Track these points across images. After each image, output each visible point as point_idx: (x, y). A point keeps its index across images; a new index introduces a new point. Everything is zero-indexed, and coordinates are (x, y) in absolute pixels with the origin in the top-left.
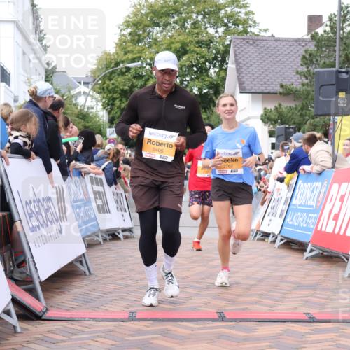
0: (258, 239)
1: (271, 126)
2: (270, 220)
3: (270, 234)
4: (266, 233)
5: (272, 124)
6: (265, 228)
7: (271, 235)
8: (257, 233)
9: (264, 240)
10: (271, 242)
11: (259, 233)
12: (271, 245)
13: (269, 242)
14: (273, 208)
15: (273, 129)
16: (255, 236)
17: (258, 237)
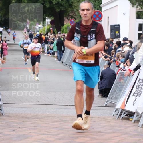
0: (123, 118)
1: (139, 7)
2: (135, 100)
3: (134, 113)
4: (131, 112)
5: (140, 5)
6: (130, 108)
7: (136, 115)
8: (122, 112)
9: (128, 119)
10: (135, 121)
11: (124, 112)
12: (135, 124)
13: (133, 121)
14: (138, 88)
15: (141, 10)
16: (120, 115)
17: (123, 116)
